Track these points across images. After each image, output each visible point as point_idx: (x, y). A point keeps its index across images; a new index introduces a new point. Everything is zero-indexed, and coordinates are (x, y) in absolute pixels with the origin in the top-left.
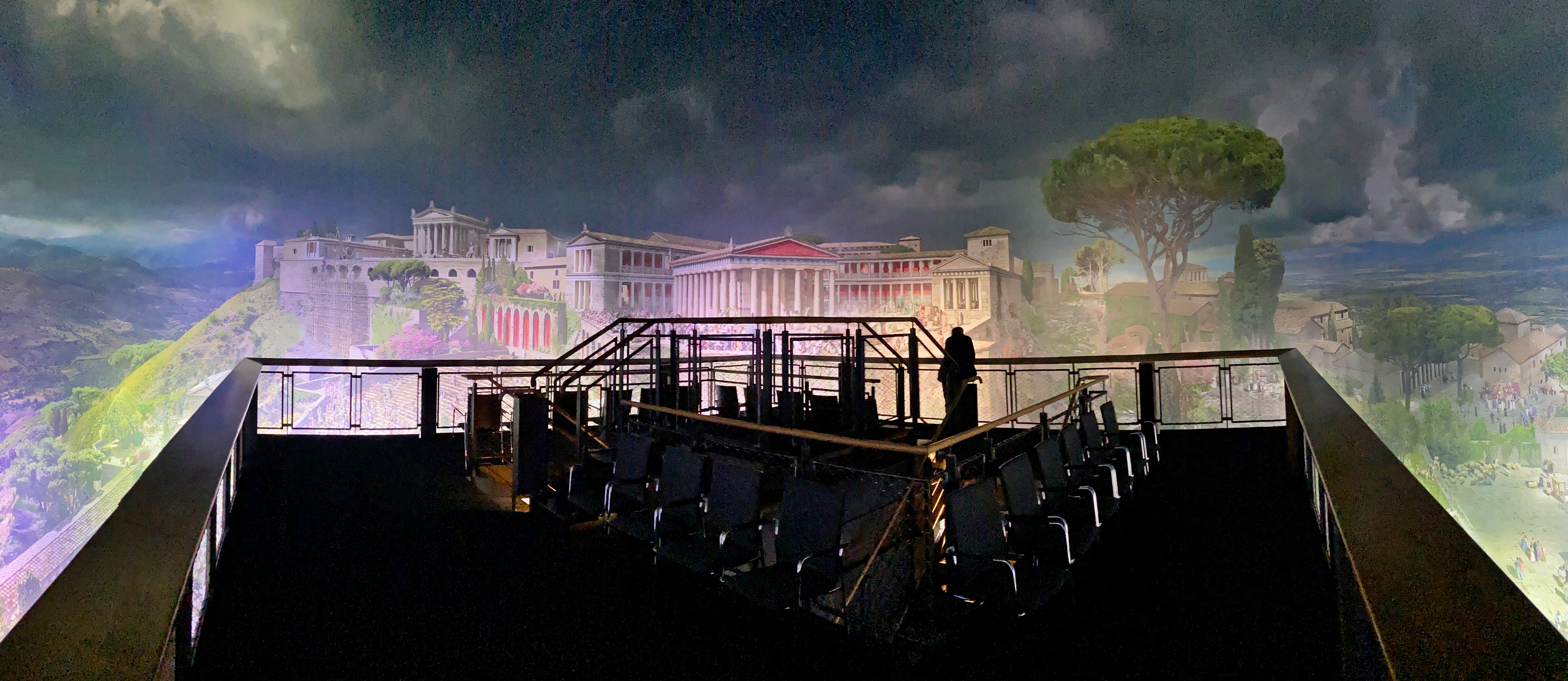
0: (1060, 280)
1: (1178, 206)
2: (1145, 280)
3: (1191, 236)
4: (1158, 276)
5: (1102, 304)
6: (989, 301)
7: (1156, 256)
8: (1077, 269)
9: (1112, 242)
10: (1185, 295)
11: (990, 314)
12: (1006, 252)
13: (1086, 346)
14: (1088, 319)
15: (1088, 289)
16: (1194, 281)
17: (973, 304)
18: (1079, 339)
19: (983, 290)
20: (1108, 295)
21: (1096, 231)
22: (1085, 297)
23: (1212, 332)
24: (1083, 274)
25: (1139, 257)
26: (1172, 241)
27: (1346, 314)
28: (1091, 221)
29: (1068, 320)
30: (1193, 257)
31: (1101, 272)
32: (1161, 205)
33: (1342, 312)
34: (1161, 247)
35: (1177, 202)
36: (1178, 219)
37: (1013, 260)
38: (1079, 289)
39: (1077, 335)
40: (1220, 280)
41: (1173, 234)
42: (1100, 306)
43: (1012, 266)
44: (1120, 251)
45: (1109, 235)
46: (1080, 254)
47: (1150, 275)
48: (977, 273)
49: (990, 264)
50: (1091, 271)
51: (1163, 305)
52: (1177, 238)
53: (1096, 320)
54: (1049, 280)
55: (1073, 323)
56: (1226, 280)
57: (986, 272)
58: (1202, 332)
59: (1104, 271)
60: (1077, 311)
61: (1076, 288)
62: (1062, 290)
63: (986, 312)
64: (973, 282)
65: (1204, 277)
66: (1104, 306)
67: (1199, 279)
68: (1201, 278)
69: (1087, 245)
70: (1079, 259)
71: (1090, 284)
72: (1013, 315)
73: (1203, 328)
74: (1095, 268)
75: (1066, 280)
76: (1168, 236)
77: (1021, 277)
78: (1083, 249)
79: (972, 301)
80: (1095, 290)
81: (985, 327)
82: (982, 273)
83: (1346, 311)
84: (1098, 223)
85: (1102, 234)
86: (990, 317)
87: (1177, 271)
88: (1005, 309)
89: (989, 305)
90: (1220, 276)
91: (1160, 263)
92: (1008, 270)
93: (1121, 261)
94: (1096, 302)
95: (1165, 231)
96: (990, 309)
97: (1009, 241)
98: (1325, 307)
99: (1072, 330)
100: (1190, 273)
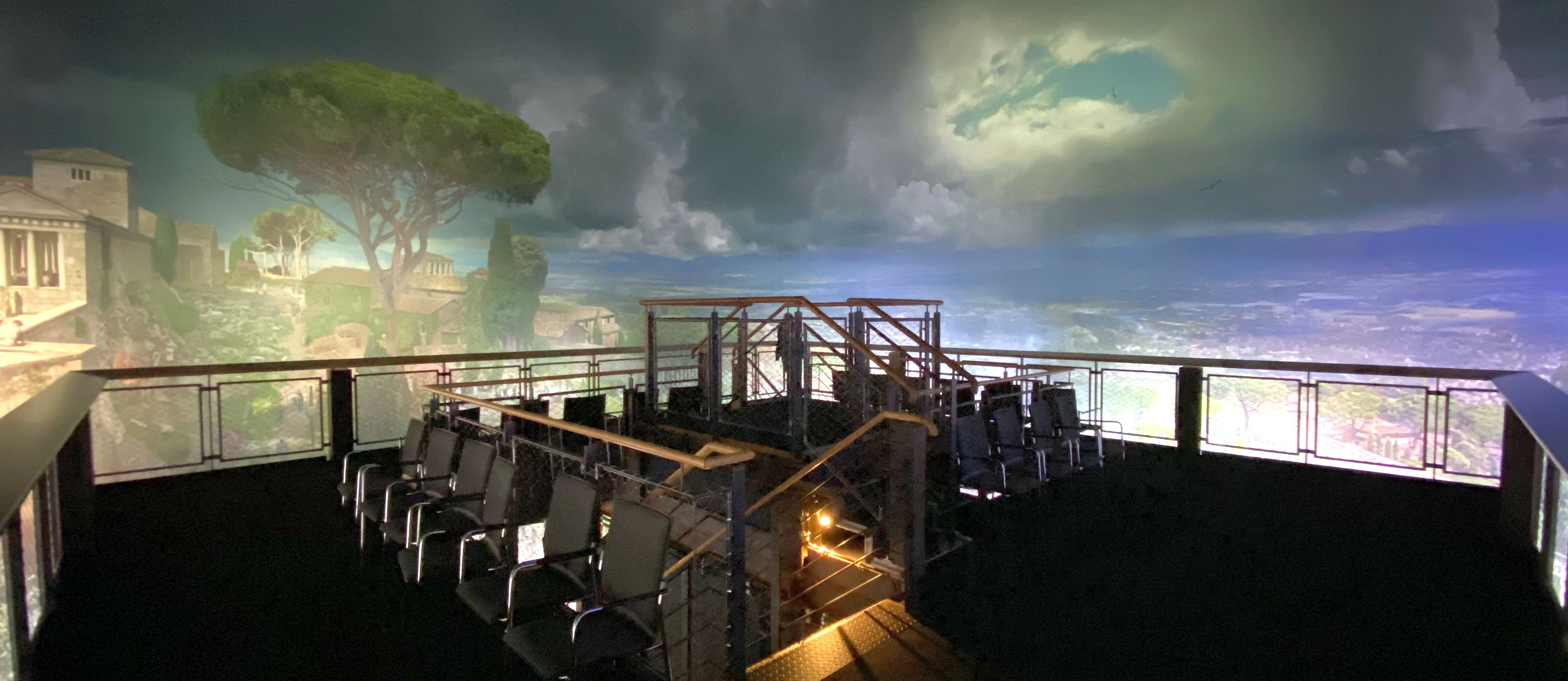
0: (227, 254)
1: (415, 182)
2: (365, 266)
3: (434, 220)
4: (384, 265)
5: (300, 293)
6: (83, 274)
7: (381, 239)
8: (258, 241)
9: (316, 212)
10: (423, 290)
11: (84, 296)
12: (121, 198)
13: (271, 351)
14: (275, 313)
15: (276, 270)
16: (435, 273)
17: (46, 279)
18: (259, 341)
19: (68, 254)
20: (309, 283)
21: (293, 193)
22: (270, 282)
23: (457, 334)
24: (268, 250)
25: (357, 236)
26: (405, 223)
27: (613, 320)
28: (283, 177)
29: (242, 313)
30: (433, 247)
31: (298, 251)
32: (390, 177)
33: (608, 318)
34: (389, 229)
35: (414, 177)
36: (415, 198)
37: (137, 214)
38: (261, 270)
39: (257, 334)
40: (470, 276)
41: (406, 214)
42: (296, 295)
43: (134, 220)
44: (328, 226)
45: (311, 201)
46: (263, 220)
47: (372, 260)
48: (55, 224)
49: (86, 212)
50: (281, 247)
51: (390, 299)
52: (413, 220)
53: (289, 315)
54: (207, 252)
55: (250, 317)
56: (478, 276)
57: (76, 225)
58: (443, 333)
59: (304, 248)
60: (256, 301)
61: (257, 268)
62: (230, 268)
63: (75, 293)
64: (46, 241)
65: (448, 271)
66: (303, 297)
67: (443, 272)
68: (445, 271)
69: (278, 210)
70: (262, 227)
71: (280, 264)
72: (135, 300)
73: (445, 329)
74: (289, 244)
75: (236, 254)
76: (399, 216)
77: (152, 242)
78: (267, 214)
79: (40, 273)
80: (287, 273)
81: (72, 319)
82: (66, 225)
83: (612, 316)
84: (295, 182)
85: (300, 197)
86: (83, 302)
87: (411, 260)
88: (117, 290)
89: (83, 281)
90: (469, 271)
91: (388, 247)
92: (125, 225)
93: (331, 239)
94: (288, 290)
95: (396, 208)
96: (84, 289)
97: (130, 179)
98: (589, 312)
99: (246, 328)
100: (429, 265)
